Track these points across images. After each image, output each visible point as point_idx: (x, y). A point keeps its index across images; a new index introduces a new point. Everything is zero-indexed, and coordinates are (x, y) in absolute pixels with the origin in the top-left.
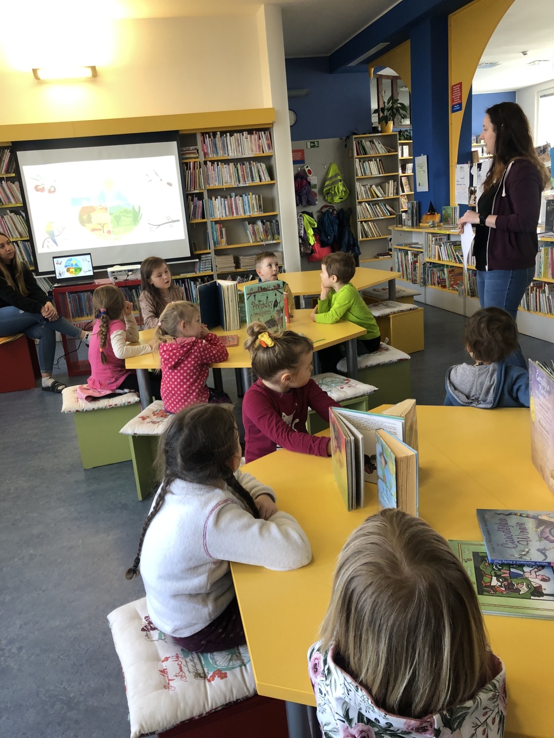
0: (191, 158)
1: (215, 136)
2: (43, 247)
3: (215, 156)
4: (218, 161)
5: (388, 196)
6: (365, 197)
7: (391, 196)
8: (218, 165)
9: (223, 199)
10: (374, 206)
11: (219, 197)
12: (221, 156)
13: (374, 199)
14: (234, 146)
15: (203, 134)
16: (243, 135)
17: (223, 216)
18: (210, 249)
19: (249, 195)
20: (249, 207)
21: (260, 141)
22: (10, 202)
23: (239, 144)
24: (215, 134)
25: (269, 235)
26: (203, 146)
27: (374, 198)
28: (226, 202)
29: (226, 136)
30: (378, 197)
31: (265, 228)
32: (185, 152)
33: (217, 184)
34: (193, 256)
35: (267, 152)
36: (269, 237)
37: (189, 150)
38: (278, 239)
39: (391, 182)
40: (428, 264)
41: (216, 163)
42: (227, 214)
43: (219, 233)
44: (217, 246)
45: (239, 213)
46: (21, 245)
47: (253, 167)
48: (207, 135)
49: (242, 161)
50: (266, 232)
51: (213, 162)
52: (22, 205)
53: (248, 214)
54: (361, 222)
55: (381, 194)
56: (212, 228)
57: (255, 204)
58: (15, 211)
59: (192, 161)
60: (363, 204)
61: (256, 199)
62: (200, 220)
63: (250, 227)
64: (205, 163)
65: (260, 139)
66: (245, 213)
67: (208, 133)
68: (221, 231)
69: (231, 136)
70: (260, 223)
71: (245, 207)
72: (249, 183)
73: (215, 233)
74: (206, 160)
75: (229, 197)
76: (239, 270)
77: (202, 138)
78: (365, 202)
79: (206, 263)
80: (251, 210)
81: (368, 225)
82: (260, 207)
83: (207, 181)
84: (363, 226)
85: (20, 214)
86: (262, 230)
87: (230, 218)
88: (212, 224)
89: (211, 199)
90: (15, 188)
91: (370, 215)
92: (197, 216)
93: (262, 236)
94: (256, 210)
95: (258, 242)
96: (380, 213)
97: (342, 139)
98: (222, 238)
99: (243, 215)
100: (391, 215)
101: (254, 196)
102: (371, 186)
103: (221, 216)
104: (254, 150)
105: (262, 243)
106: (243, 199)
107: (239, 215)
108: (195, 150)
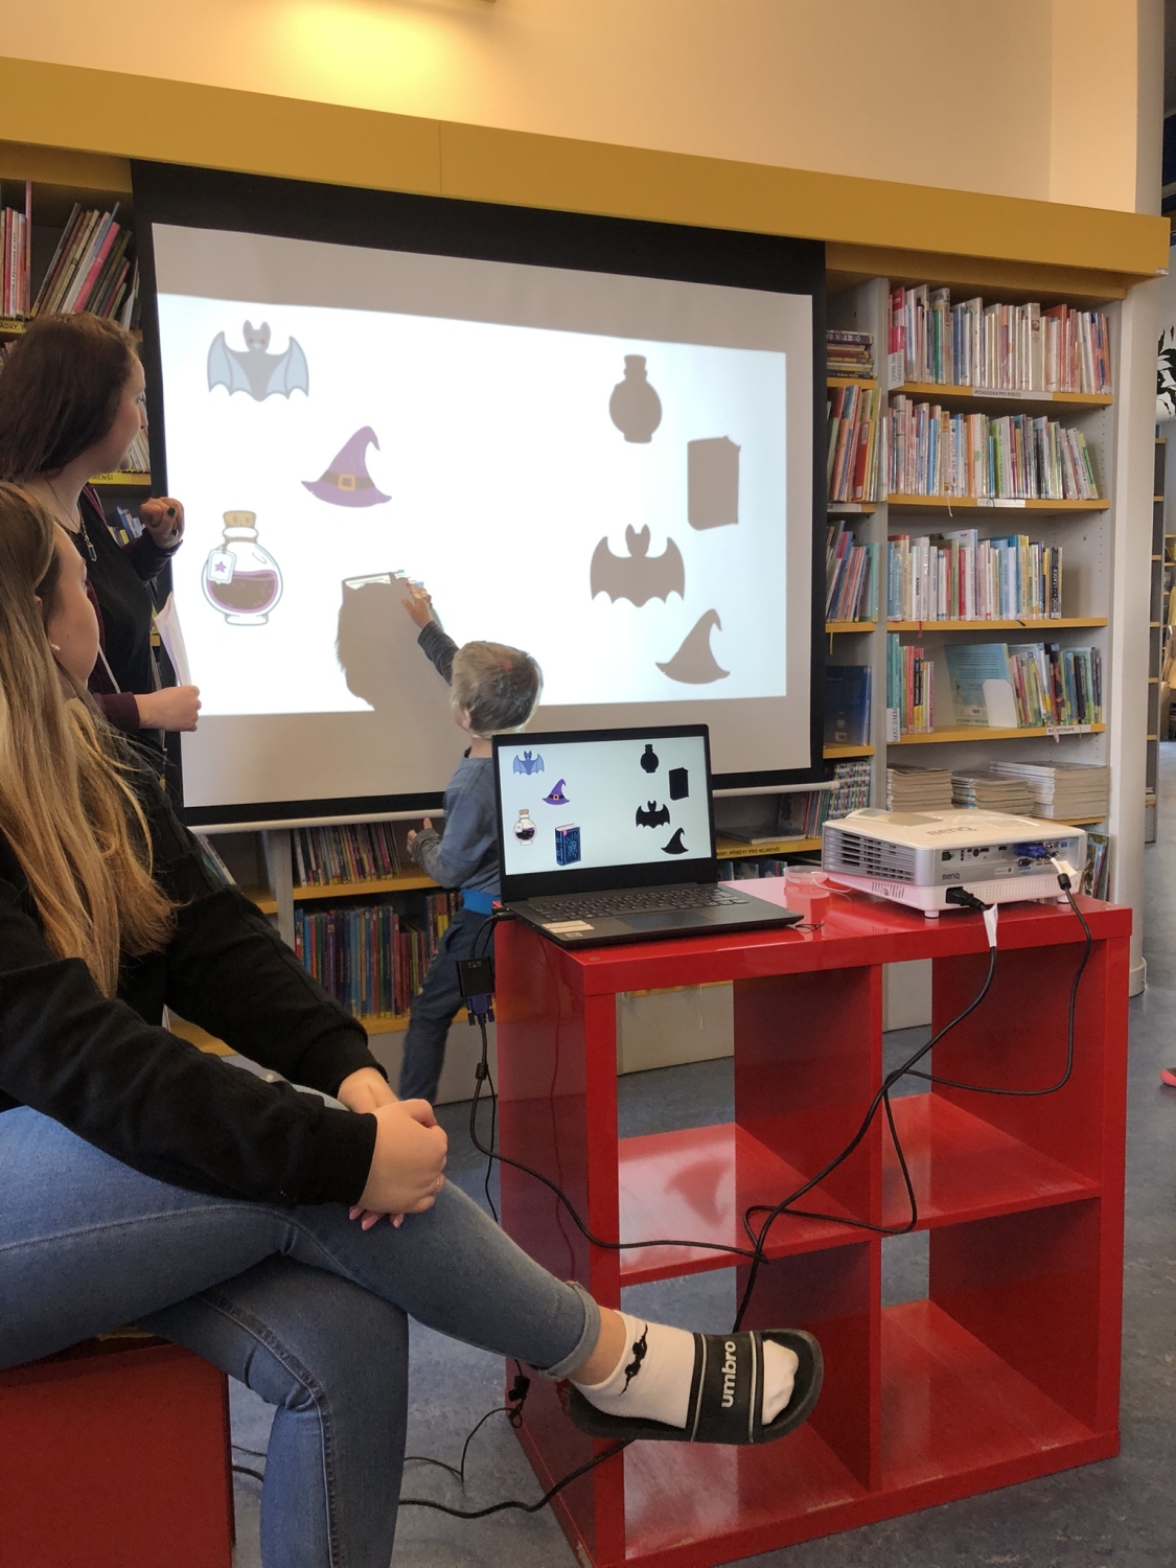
0: (849, 374)
1: (934, 301)
3: (927, 377)
4: (933, 400)
8: (932, 414)
9: (935, 549)
11: (923, 540)
12: (948, 381)
14: (991, 351)
16: (1023, 313)
17: (928, 615)
18: (869, 742)
19: (1020, 543)
20: (1017, 588)
21: (1076, 344)
23: (1008, 343)
25: (1069, 703)
28: (943, 562)
29: (970, 306)
31: (1053, 673)
32: (833, 348)
33: (922, 488)
34: (823, 768)
35: (1089, 389)
36: (1069, 710)
37: (841, 343)
38: (1097, 719)
41: (927, 406)
42: (943, 609)
43: (909, 681)
45: (984, 610)
47: (1045, 439)
48: (911, 292)
49: (1014, 410)
50: (1057, 688)
51: (917, 399)
53: (1012, 615)
56: (887, 659)
57: (1035, 580)
61: (1042, 561)
62: (851, 625)
63: (1010, 663)
64: (893, 400)
65: (1076, 337)
66: (1001, 614)
68: (918, 674)
69: (985, 309)
70: (1043, 652)
71: (1005, 588)
72: (1026, 498)
73: (895, 678)
75: (956, 542)
79: (847, 796)
80: (1023, 600)
82: (1054, 592)
86: (1045, 683)
87: (954, 624)
88: (891, 641)
89: (898, 543)
92: (844, 604)
93: (1045, 708)
94: (1036, 602)
95: (1029, 728)
98: (918, 701)
99: (995, 617)
101: (1035, 547)
103: (924, 613)
104: (1056, 375)
105: (1040, 732)
106: (1000, 556)
107: (981, 618)
108: (857, 344)
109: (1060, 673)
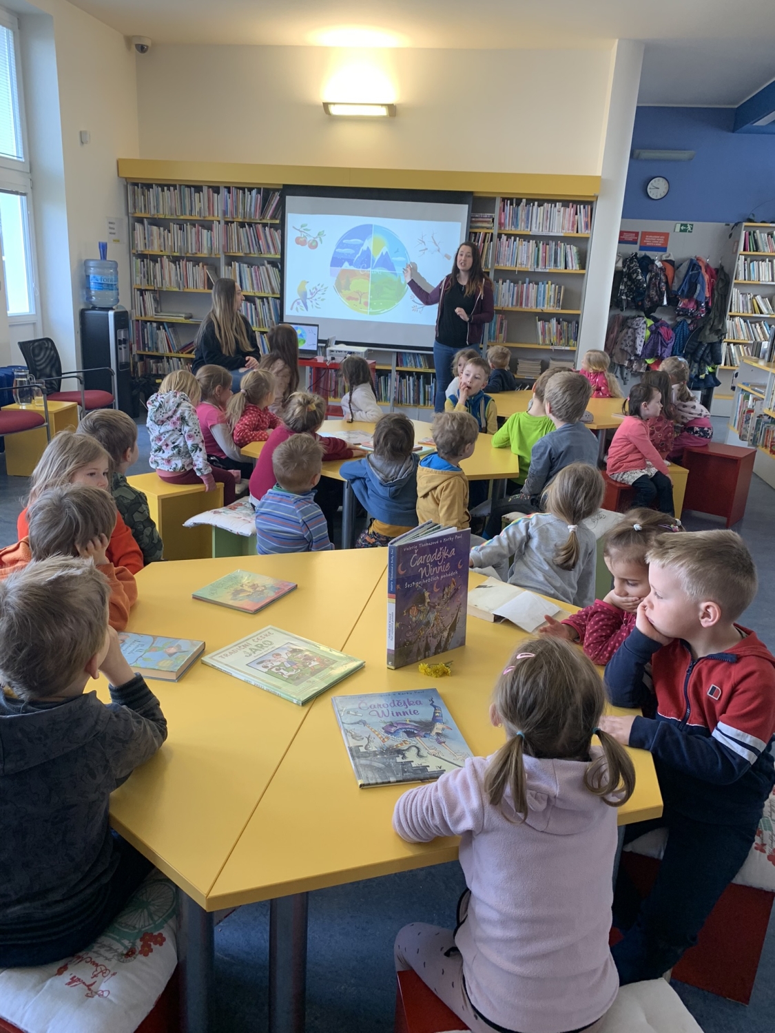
0: (483, 228)
1: (518, 205)
2: (291, 309)
3: (513, 229)
4: (516, 236)
8: (515, 240)
9: (512, 284)
10: (753, 325)
11: (508, 281)
12: (522, 230)
13: (754, 315)
14: (540, 219)
15: (504, 200)
16: (555, 206)
17: (508, 305)
19: (547, 283)
20: (544, 298)
21: (576, 216)
22: (269, 252)
23: (548, 217)
24: (519, 201)
25: (563, 339)
26: (500, 215)
27: (755, 313)
28: (516, 288)
29: (534, 205)
30: (761, 313)
31: (559, 328)
32: (477, 219)
33: (508, 264)
35: (583, 233)
36: (563, 341)
37: (483, 218)
38: (574, 345)
40: (766, 418)
41: (513, 238)
42: (514, 303)
43: (498, 326)
45: (529, 305)
46: (271, 303)
47: (559, 249)
48: (509, 202)
49: (547, 239)
50: (560, 334)
51: (509, 236)
52: (279, 257)
53: (541, 307)
54: (729, 344)
55: (768, 309)
57: (552, 296)
58: (273, 263)
59: (483, 231)
60: (737, 319)
61: (555, 290)
63: (540, 324)
64: (499, 236)
65: (576, 214)
66: (537, 307)
67: (511, 200)
68: (502, 324)
69: (539, 206)
70: (555, 321)
71: (539, 298)
72: (550, 269)
74: (501, 232)
75: (520, 282)
77: (502, 205)
78: (740, 317)
80: (546, 303)
81: (738, 349)
82: (559, 300)
83: (497, 259)
84: (730, 349)
85: (277, 267)
86: (555, 331)
87: (518, 309)
89: (498, 282)
90: (277, 237)
91: (742, 337)
93: (554, 339)
94: (552, 304)
95: (546, 345)
97: (728, 225)
98: (501, 332)
99: (534, 308)
101: (553, 285)
102: (755, 296)
103: (506, 305)
104: (566, 227)
105: (551, 347)
106: (538, 288)
107: (529, 308)
108: (490, 218)
109: (561, 328)
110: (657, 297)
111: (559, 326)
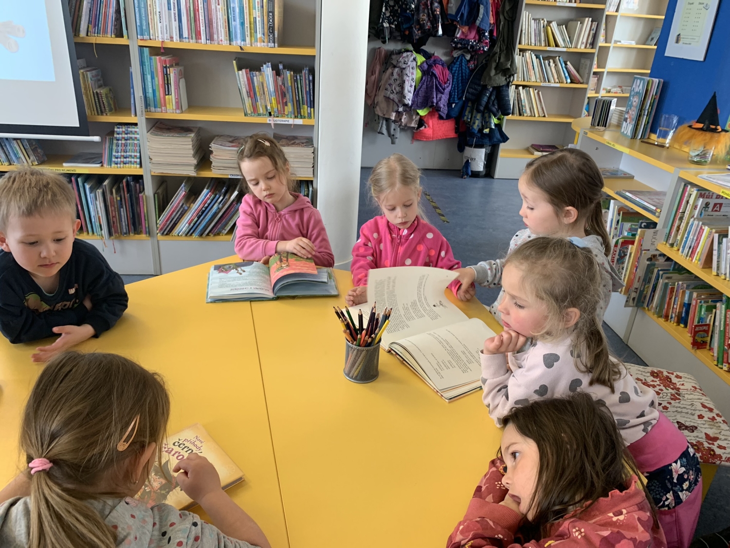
5: (576, 47)
6: (533, 41)
7: (581, 48)
10: (547, 62)
13: (548, 48)
17: (172, 38)
18: (136, 115)
20: (242, 24)
25: (290, 105)
27: (549, 46)
28: (182, 3)
30: (557, 45)
31: (280, 83)
34: (84, 128)
36: (289, 108)
38: (310, 116)
39: (588, 21)
40: (661, 260)
43: (159, 80)
44: (153, 109)
45: (215, 36)
50: (282, 94)
53: (240, 42)
54: (517, 86)
55: (564, 40)
56: (142, 63)
57: (258, 20)
60: (528, 54)
61: (262, 7)
62: (110, 39)
63: (242, 75)
66: (230, 40)
68: (166, 76)
70: (270, 69)
71: (233, 23)
73: (149, 77)
76: (206, 174)
78: (532, 50)
79: (125, 145)
80: (248, 33)
81: (528, 94)
82: (271, 29)
84: (519, 94)
86: (272, 88)
88: (141, 54)
91: (534, 78)
92: (101, 25)
93: (272, 103)
94: (259, 35)
95: (259, 115)
96: (553, 76)
98: (167, 92)
99: (225, 42)
100: (572, 82)
102: (549, 22)
103: (166, 36)
105: (268, 120)
106: (227, 2)
107: (216, 43)
109: (283, 84)
110: (429, 24)
111: (279, 79)
